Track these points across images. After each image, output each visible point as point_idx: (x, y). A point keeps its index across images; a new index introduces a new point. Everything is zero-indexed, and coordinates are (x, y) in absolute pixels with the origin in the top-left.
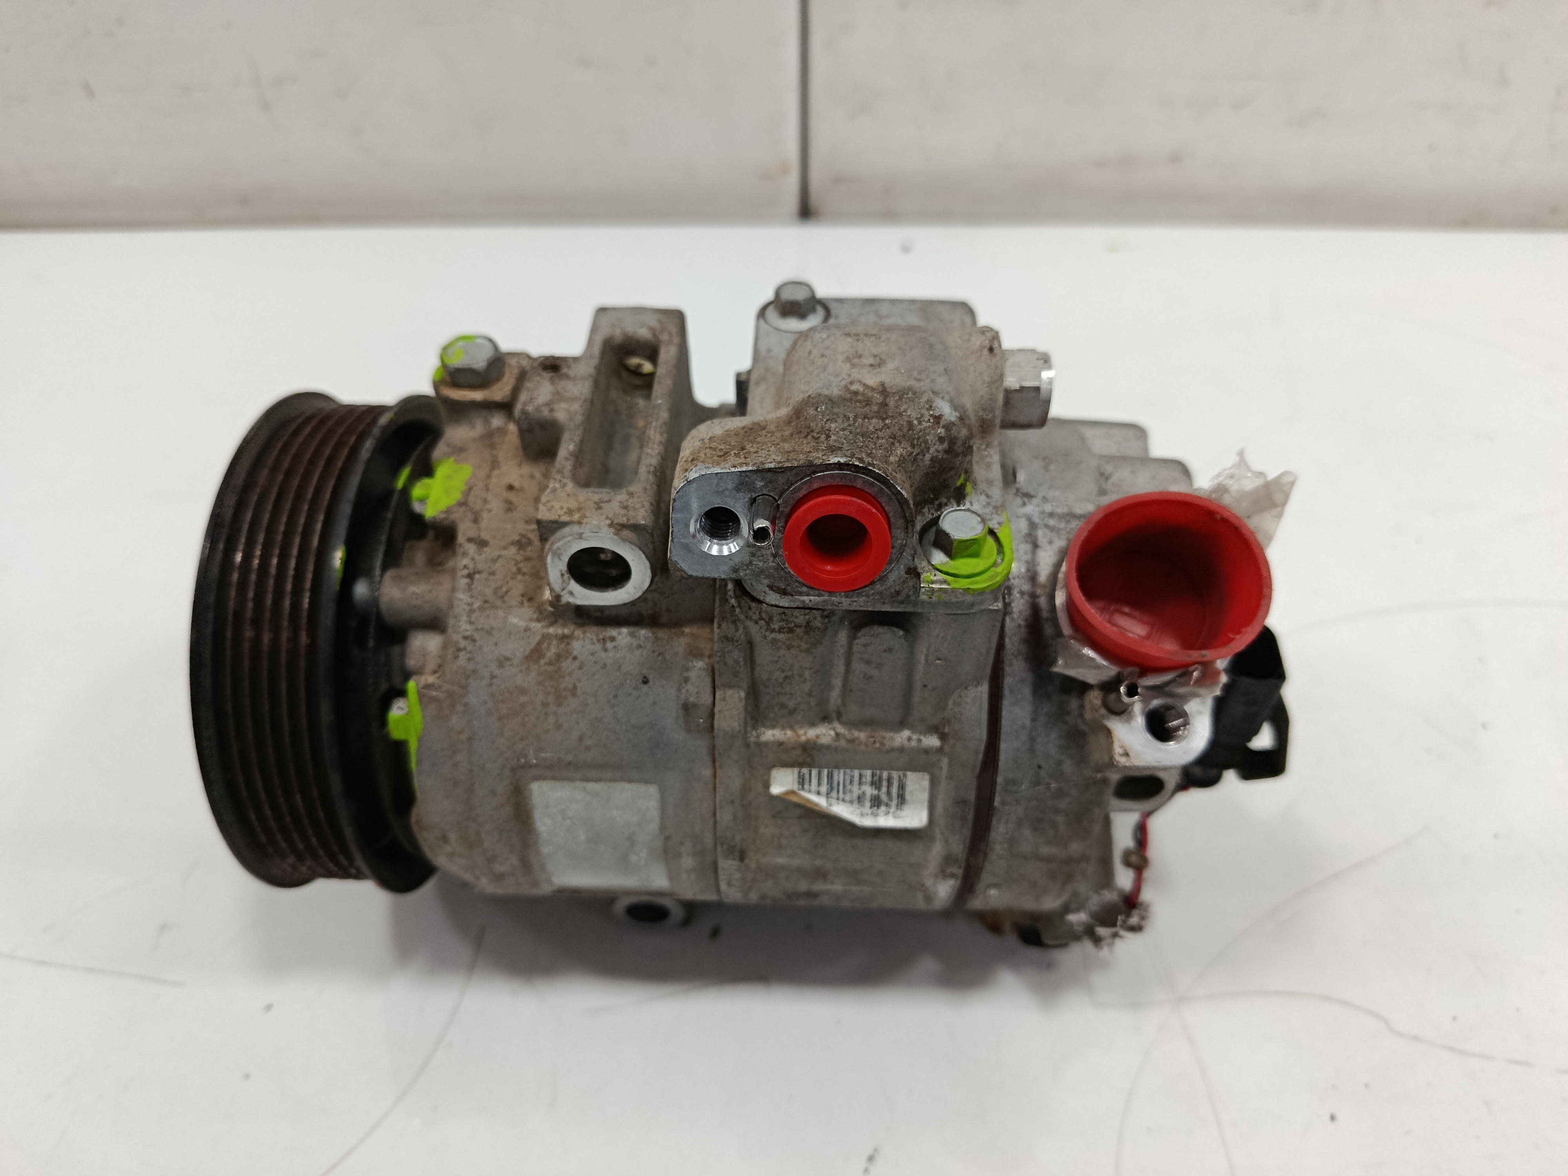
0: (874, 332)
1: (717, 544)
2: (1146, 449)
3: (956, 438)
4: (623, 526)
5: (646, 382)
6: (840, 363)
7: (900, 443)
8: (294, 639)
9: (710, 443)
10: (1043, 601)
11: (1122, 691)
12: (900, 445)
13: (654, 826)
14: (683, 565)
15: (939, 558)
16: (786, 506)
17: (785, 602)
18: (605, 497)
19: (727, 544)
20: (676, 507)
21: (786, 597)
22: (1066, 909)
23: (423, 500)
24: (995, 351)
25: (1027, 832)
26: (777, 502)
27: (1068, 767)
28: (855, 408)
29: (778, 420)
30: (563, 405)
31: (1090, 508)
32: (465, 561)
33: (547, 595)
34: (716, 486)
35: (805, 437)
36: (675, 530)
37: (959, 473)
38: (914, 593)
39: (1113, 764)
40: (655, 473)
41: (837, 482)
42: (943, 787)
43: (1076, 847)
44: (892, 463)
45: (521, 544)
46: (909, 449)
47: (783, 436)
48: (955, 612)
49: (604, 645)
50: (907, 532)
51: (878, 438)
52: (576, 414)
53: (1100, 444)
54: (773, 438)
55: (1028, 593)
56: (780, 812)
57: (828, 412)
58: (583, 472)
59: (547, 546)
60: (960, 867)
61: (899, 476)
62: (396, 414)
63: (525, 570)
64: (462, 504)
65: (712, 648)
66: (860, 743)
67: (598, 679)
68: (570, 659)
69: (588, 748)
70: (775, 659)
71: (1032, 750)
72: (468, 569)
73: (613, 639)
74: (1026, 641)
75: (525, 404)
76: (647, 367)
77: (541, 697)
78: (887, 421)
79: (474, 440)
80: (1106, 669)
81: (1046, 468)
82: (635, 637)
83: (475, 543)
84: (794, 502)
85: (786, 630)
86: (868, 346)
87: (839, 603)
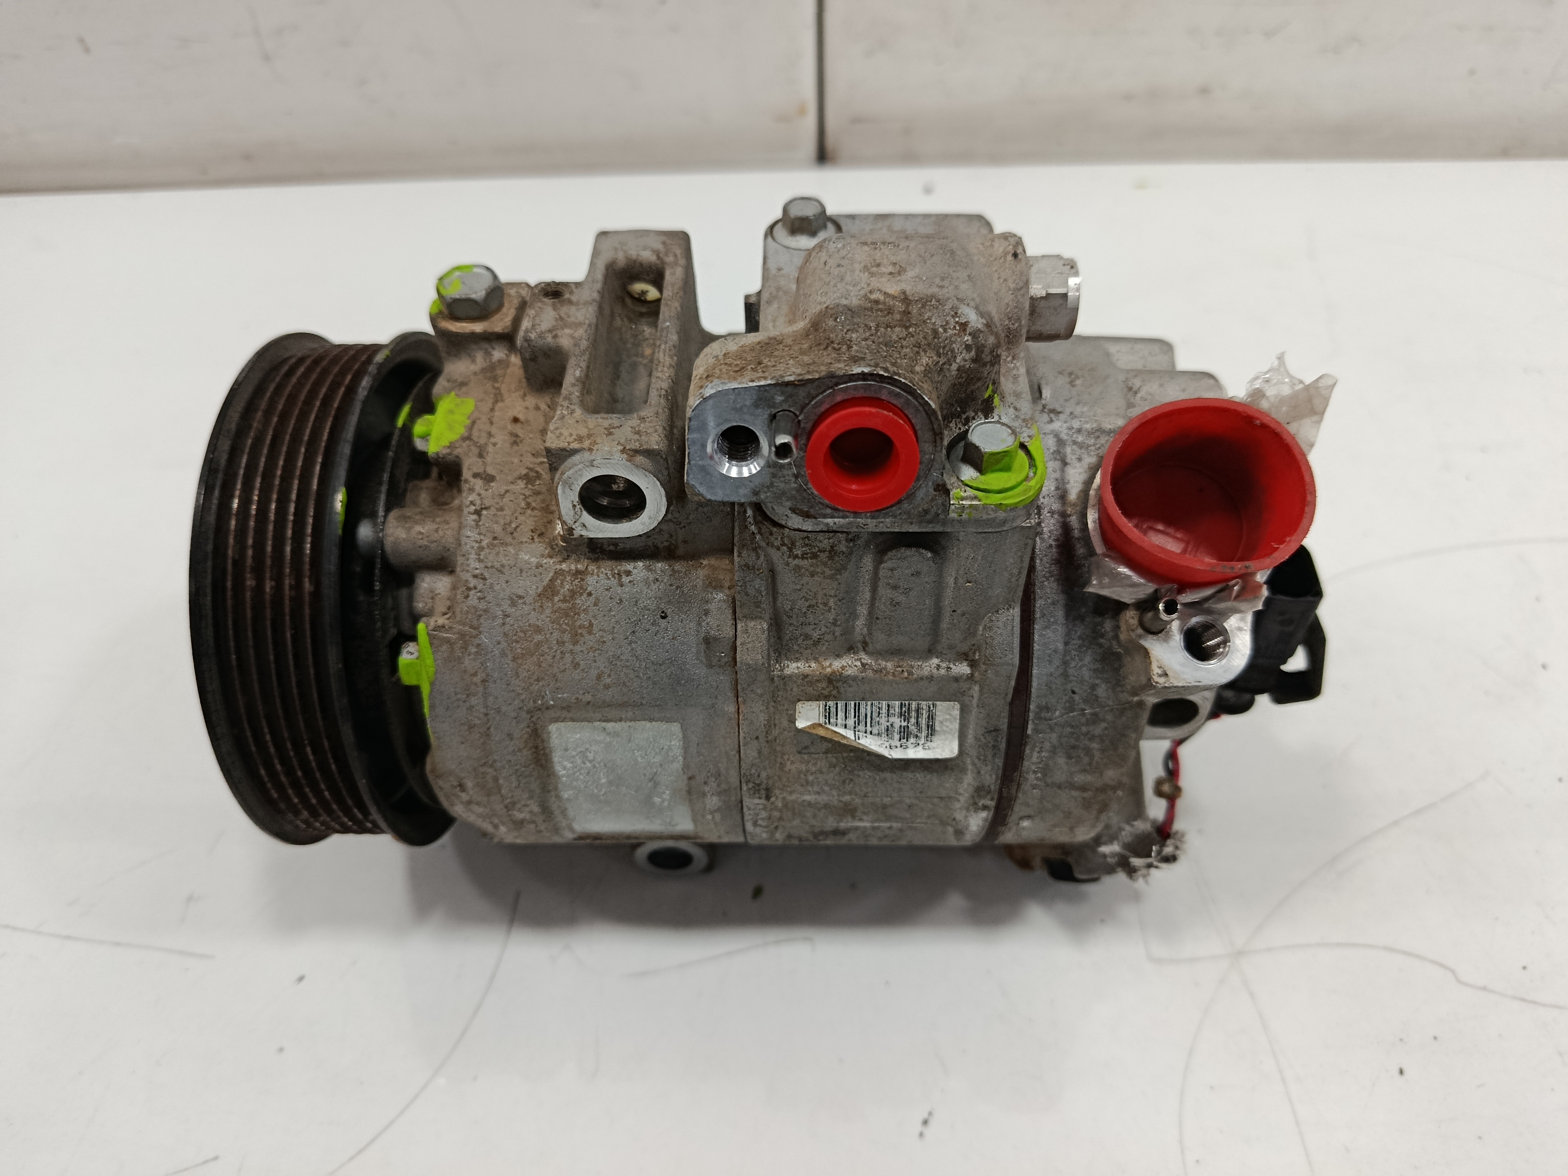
0: (891, 240)
1: (736, 466)
2: (1173, 363)
3: (983, 346)
4: (637, 452)
5: (652, 310)
6: (857, 272)
7: (925, 352)
8: (298, 586)
9: (725, 359)
10: (1074, 521)
11: (1160, 608)
12: (925, 354)
13: (678, 765)
14: (702, 490)
15: (968, 473)
16: (807, 422)
17: (808, 525)
18: (616, 423)
19: (747, 466)
20: (692, 427)
21: (810, 520)
22: (1098, 841)
23: (425, 437)
24: (1020, 257)
25: (1061, 761)
26: (797, 416)
27: (1102, 691)
28: (877, 317)
29: (795, 334)
30: (567, 331)
31: (1121, 422)
32: (472, 497)
33: (559, 528)
34: (734, 402)
35: (825, 349)
36: (692, 450)
37: (986, 385)
38: (943, 511)
39: (1152, 685)
40: (666, 396)
41: (860, 393)
42: (973, 717)
43: (1111, 775)
44: (918, 373)
45: (529, 478)
46: (935, 358)
47: (801, 349)
48: (986, 530)
49: (620, 580)
50: (935, 446)
51: (902, 347)
52: (580, 340)
53: (1124, 359)
54: (791, 352)
55: (1059, 512)
56: (806, 748)
57: (848, 322)
58: (590, 399)
59: (557, 476)
60: (992, 799)
61: (925, 386)
62: (392, 351)
63: (534, 504)
64: (467, 438)
65: (731, 580)
66: (888, 673)
67: (614, 616)
68: (585, 595)
69: (607, 687)
70: (798, 587)
71: (1065, 675)
72: (474, 505)
73: (628, 573)
74: (1057, 562)
75: (527, 331)
76: (653, 293)
77: (556, 634)
78: (911, 330)
79: (475, 374)
80: (1144, 588)
81: (1072, 383)
82: (651, 570)
83: (482, 478)
84: (816, 417)
85: (809, 555)
86: (886, 254)
87: (865, 525)
